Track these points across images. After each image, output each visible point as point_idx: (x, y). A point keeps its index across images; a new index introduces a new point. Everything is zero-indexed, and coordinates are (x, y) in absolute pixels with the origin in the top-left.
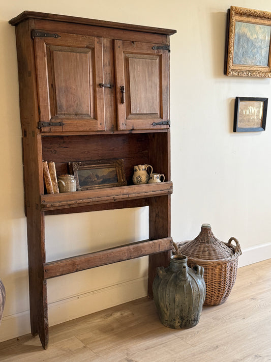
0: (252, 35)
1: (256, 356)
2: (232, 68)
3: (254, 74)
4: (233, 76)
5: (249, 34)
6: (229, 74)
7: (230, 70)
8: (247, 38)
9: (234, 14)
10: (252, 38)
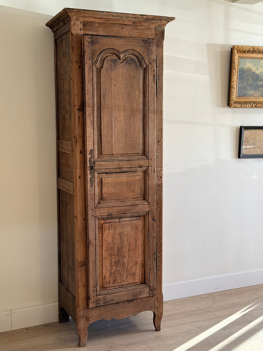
0: (257, 69)
2: (235, 100)
3: (259, 105)
4: (236, 107)
5: (254, 69)
6: (231, 106)
7: (232, 103)
8: (253, 72)
9: (236, 52)
10: (258, 72)
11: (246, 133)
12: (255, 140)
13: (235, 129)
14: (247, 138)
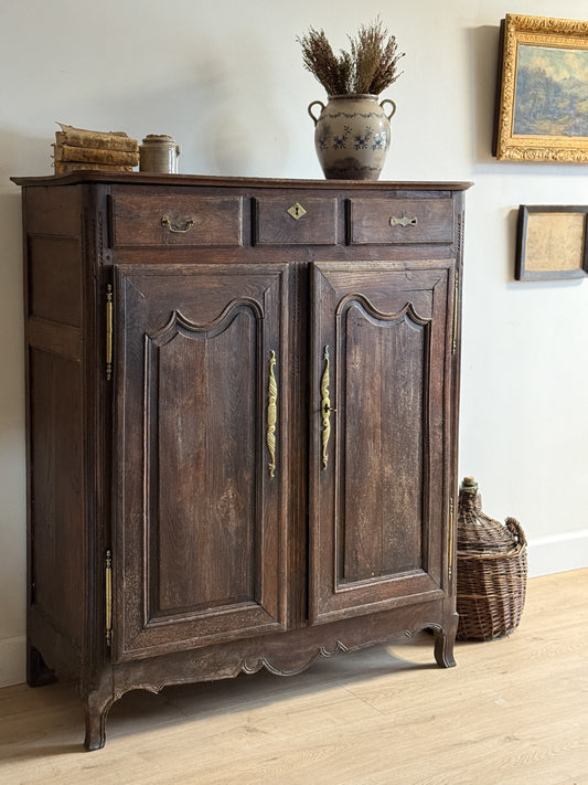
0: (557, 72)
1: (508, 738)
2: (510, 142)
3: (561, 154)
4: (511, 161)
5: (550, 71)
6: (501, 156)
7: (503, 148)
8: (547, 79)
9: (512, 30)
10: (557, 79)
11: (531, 221)
12: (551, 237)
13: (508, 211)
14: (534, 233)
